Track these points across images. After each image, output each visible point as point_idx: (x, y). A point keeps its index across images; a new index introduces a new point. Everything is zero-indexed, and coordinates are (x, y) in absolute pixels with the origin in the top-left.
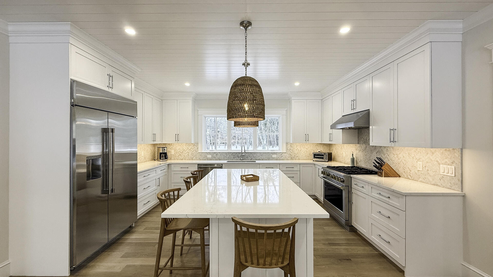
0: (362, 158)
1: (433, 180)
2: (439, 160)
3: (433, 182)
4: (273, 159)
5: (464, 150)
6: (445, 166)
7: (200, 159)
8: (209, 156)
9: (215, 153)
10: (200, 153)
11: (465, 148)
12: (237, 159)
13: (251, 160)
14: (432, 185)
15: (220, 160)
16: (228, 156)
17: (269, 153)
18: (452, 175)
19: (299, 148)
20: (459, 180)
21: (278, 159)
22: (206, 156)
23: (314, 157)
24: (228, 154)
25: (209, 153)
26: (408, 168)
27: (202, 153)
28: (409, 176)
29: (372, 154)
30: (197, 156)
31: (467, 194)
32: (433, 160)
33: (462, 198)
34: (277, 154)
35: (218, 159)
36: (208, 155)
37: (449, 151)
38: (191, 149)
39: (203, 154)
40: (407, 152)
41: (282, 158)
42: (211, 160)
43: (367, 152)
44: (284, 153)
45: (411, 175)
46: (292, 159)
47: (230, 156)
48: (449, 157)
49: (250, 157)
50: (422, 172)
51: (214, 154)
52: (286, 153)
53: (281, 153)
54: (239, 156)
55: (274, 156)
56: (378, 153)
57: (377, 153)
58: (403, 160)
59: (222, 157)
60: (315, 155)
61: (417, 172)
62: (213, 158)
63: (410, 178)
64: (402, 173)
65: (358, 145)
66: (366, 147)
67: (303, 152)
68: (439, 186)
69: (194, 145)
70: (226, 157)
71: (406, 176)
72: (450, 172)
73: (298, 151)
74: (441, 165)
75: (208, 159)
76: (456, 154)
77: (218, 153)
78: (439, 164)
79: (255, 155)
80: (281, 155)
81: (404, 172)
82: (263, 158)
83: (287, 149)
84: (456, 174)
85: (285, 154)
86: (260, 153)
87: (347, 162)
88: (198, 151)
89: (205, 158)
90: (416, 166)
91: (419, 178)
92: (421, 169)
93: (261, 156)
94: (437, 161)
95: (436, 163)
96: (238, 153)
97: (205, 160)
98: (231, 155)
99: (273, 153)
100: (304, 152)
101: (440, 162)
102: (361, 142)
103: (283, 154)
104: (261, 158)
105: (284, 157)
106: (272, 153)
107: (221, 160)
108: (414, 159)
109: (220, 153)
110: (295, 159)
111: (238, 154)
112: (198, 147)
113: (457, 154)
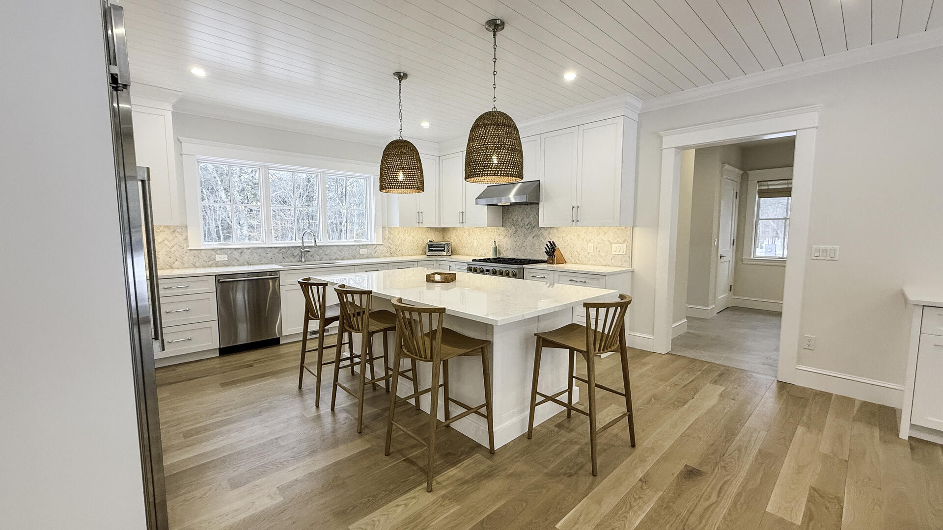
0: (509, 247)
1: (604, 260)
2: (610, 240)
3: (604, 263)
4: (362, 256)
5: (634, 228)
6: (616, 245)
7: (194, 265)
8: (220, 258)
9: (235, 249)
10: (195, 252)
11: (635, 227)
12: (291, 262)
13: (320, 260)
14: (604, 266)
15: (249, 264)
16: (270, 255)
17: (354, 245)
18: (623, 253)
19: (402, 236)
20: (629, 257)
21: (371, 256)
22: (213, 257)
23: (430, 251)
24: (269, 250)
25: (220, 249)
26: (577, 251)
27: (199, 251)
28: (577, 261)
29: (526, 239)
30: (185, 259)
31: (635, 270)
32: (605, 240)
33: (631, 273)
34: (368, 247)
35: (246, 264)
36: (217, 254)
37: (621, 229)
38: (166, 242)
39: (203, 254)
40: (576, 234)
41: (376, 254)
42: (227, 265)
43: (517, 238)
44: (379, 246)
45: (580, 259)
46: (391, 255)
47: (274, 254)
48: (621, 236)
49: (319, 256)
50: (593, 254)
51: (235, 252)
52: (382, 244)
53: (375, 246)
54: (295, 254)
55: (363, 251)
56: (535, 237)
57: (533, 238)
58: (570, 244)
59: (256, 258)
60: (430, 246)
61: (586, 254)
62: (233, 260)
63: (579, 262)
64: (569, 258)
65: (503, 228)
66: (517, 230)
67: (407, 243)
68: (610, 266)
69: (174, 232)
70: (264, 257)
71: (573, 261)
72: (622, 251)
73: (400, 241)
74: (613, 245)
75: (217, 265)
76: (627, 233)
77: (246, 251)
78: (611, 244)
79: (329, 251)
80: (374, 249)
81: (572, 257)
82: (344, 257)
83: (384, 239)
84: (627, 252)
85: (381, 248)
86: (337, 246)
87: (480, 254)
88: (188, 246)
89: (211, 262)
90: (586, 249)
91: (589, 261)
92: (592, 251)
93: (340, 253)
94: (609, 241)
95: (608, 243)
96: (293, 247)
97: (210, 266)
98: (278, 253)
99: (361, 247)
100: (410, 243)
101: (612, 241)
102: (508, 224)
103: (377, 248)
104: (340, 256)
105: (379, 252)
106: (359, 245)
107: (253, 264)
108: (584, 241)
109: (250, 250)
110: (397, 256)
111: (293, 249)
112: (187, 236)
113: (629, 233)
